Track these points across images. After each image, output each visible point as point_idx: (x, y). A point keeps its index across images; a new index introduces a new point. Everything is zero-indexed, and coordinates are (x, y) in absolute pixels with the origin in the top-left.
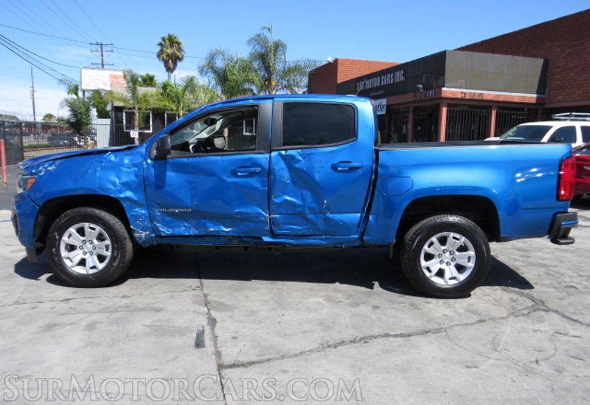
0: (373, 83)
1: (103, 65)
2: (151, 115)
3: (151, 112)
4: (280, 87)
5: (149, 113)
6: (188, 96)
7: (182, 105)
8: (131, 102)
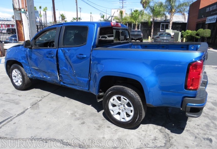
0: (213, 8)
1: (123, 7)
2: (140, 25)
3: (140, 23)
4: (176, 12)
5: (139, 24)
6: (140, 17)
7: (137, 20)
8: (121, 20)
